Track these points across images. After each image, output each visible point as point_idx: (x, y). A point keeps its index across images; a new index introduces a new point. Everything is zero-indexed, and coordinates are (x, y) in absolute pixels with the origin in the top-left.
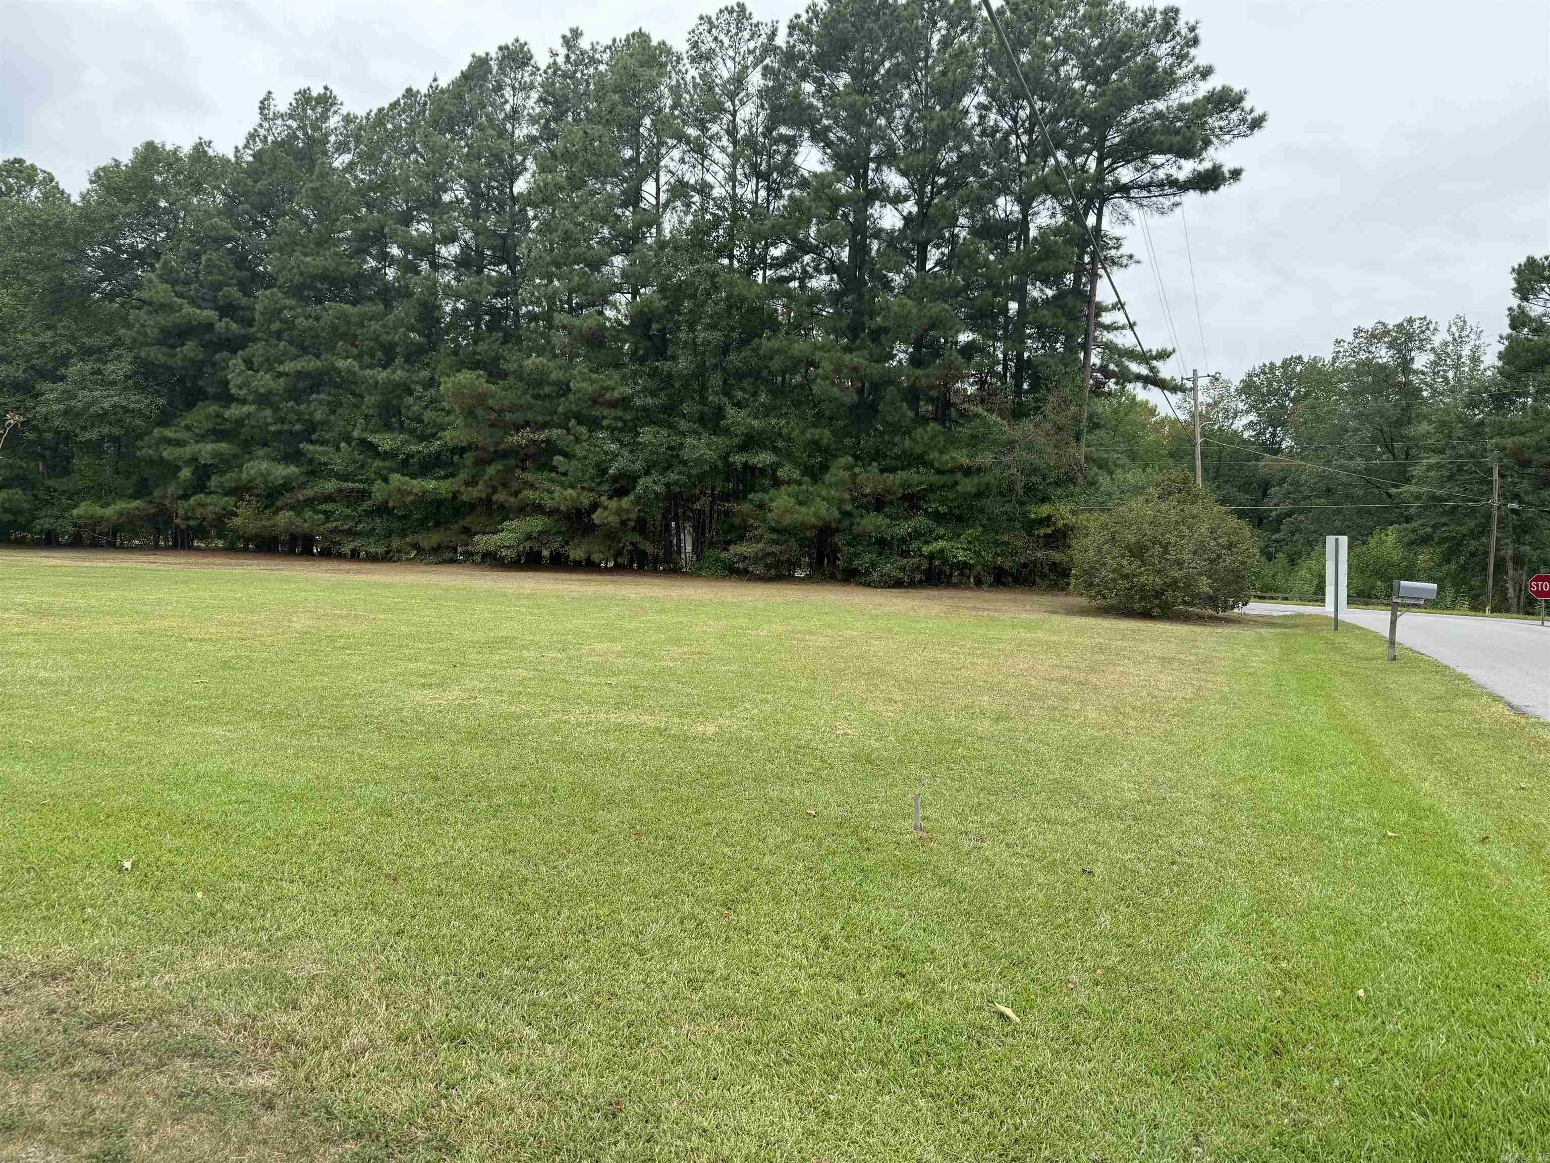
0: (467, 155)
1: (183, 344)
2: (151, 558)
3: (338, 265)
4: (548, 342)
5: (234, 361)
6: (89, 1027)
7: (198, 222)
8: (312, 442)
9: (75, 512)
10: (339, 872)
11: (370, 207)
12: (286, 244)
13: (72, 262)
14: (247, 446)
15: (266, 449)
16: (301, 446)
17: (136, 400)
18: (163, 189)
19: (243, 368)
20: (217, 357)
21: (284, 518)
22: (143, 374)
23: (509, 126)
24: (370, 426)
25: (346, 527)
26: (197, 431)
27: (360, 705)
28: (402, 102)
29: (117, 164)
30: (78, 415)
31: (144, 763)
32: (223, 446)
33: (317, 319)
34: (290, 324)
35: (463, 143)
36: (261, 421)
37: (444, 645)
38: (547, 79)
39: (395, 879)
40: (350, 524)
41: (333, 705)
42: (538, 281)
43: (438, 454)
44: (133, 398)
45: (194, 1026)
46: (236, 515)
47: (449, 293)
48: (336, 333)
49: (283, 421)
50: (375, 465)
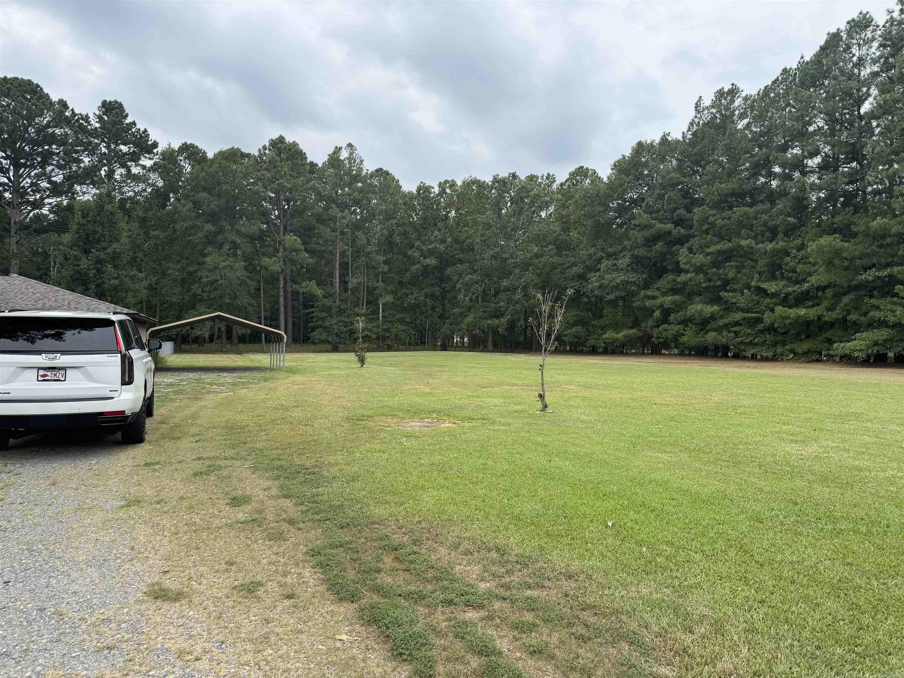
0: (826, 97)
1: (656, 244)
2: (641, 360)
3: (741, 185)
4: (889, 207)
5: (682, 250)
6: (583, 609)
7: (664, 177)
8: (727, 291)
9: (604, 336)
10: (725, 552)
11: (760, 147)
12: (710, 179)
13: (603, 212)
14: (690, 296)
15: (700, 297)
16: (721, 294)
17: (633, 277)
18: (646, 165)
19: (687, 253)
20: (673, 249)
21: (711, 337)
22: (636, 263)
23: (856, 71)
24: (762, 278)
25: (748, 341)
26: (663, 290)
27: (749, 450)
28: (780, 78)
29: (624, 156)
30: (606, 287)
31: (624, 469)
32: (677, 297)
33: (729, 219)
34: (713, 225)
35: (822, 91)
36: (697, 282)
37: (808, 415)
38: (885, 31)
39: (762, 565)
40: (751, 339)
41: (732, 448)
42: (881, 167)
43: (808, 292)
44: (631, 276)
45: (634, 626)
46: (684, 335)
47: (814, 187)
48: (741, 225)
49: (710, 281)
50: (766, 301)
